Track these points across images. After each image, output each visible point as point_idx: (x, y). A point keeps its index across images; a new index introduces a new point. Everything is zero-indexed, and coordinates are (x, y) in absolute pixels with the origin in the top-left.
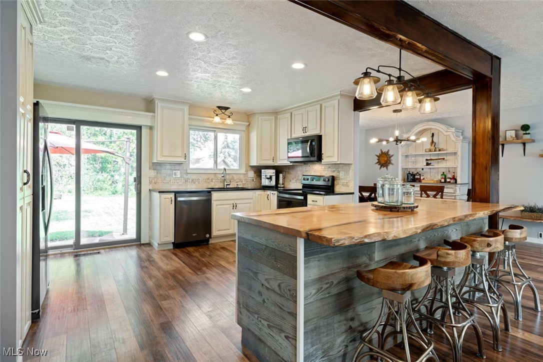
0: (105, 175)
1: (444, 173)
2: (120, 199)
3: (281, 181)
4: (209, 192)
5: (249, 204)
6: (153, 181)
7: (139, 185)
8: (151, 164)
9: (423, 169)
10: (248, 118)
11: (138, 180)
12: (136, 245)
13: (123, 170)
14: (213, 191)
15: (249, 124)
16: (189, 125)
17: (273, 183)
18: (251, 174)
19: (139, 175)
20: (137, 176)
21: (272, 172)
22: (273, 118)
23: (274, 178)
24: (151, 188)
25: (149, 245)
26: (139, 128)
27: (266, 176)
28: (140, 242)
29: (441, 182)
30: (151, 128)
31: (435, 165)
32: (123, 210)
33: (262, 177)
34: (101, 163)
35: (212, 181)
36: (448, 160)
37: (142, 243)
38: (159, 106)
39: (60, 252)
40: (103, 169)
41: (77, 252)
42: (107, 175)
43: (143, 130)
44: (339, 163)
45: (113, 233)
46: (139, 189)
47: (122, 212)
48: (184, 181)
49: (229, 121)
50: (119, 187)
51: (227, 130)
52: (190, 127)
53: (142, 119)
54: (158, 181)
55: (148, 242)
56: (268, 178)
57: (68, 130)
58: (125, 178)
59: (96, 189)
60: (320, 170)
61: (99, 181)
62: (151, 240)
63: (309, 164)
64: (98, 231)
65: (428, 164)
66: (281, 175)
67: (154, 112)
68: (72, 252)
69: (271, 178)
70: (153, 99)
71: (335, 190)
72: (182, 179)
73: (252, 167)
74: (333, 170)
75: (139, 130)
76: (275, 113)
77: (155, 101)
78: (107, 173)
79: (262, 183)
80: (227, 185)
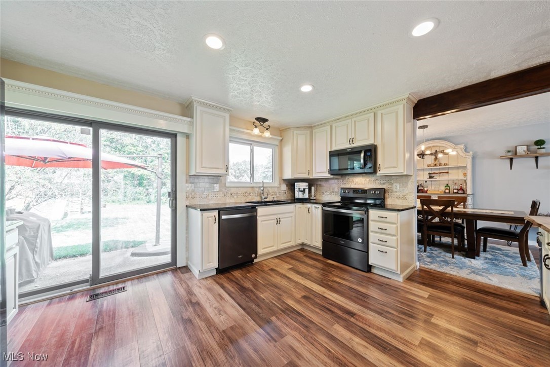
0: (141, 188)
1: (447, 184)
2: (154, 207)
3: (313, 194)
4: (254, 207)
5: (290, 218)
6: (190, 196)
7: (174, 201)
8: (188, 177)
9: (426, 182)
10: (281, 133)
11: (173, 195)
12: (171, 270)
13: (155, 185)
14: (257, 206)
15: (281, 140)
16: (230, 137)
17: (306, 196)
18: (284, 187)
19: (174, 189)
20: (172, 190)
21: (304, 185)
22: (309, 132)
23: (307, 191)
24: (188, 204)
25: (186, 269)
26: (173, 136)
27: (299, 189)
28: (176, 265)
29: (445, 193)
30: (188, 136)
31: (437, 178)
32: (156, 217)
33: (296, 189)
34: (139, 180)
35: (250, 195)
36: (451, 173)
37: (178, 267)
38: (198, 110)
39: (69, 291)
40: (140, 184)
41: (94, 289)
42: (143, 188)
43: (179, 138)
44: (405, 174)
45: (147, 244)
46: (174, 206)
47: (155, 218)
48: (223, 195)
49: (267, 134)
50: (152, 198)
51: (263, 144)
52: (232, 139)
53: (178, 124)
54: (196, 196)
55: (185, 265)
56: (301, 191)
57: (82, 133)
58: (157, 191)
59: (134, 199)
60: (363, 182)
61: (136, 193)
62: (189, 263)
63: (347, 177)
64: (131, 240)
65: (430, 177)
66: (313, 188)
67: (192, 117)
68: (88, 290)
69: (304, 191)
70: (192, 101)
71: (386, 203)
72: (221, 193)
73: (285, 180)
74: (382, 182)
75: (174, 139)
76: (310, 128)
77: (193, 103)
78: (143, 187)
79: (296, 196)
80: (264, 198)
